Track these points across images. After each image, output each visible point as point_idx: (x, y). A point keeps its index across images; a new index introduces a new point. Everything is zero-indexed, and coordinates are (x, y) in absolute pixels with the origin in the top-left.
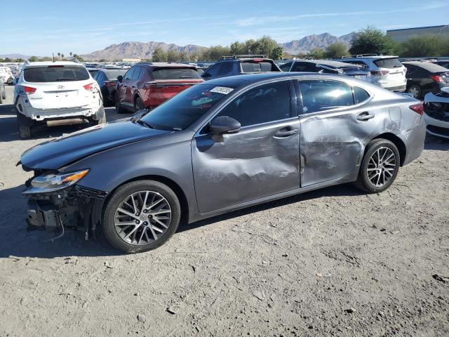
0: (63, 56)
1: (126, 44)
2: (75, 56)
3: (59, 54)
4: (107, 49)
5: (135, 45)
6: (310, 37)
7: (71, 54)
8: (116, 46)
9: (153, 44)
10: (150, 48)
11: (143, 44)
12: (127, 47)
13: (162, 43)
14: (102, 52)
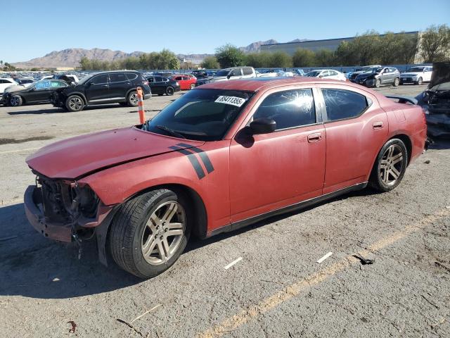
1: (69, 51)
2: (6, 64)
4: (47, 56)
5: (78, 52)
6: (257, 43)
7: (2, 62)
8: (57, 53)
9: (97, 51)
10: (94, 55)
11: (87, 51)
12: (69, 54)
13: (107, 50)
14: (42, 59)
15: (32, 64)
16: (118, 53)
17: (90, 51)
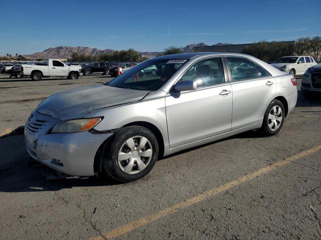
0: (10, 56)
1: (61, 48)
2: (20, 56)
3: (8, 55)
4: (45, 51)
5: (67, 49)
7: (17, 54)
8: (53, 49)
9: (81, 48)
10: (78, 51)
11: (73, 48)
12: (61, 50)
13: (87, 48)
14: (42, 53)
15: (35, 56)
16: (95, 50)
17: (76, 48)
